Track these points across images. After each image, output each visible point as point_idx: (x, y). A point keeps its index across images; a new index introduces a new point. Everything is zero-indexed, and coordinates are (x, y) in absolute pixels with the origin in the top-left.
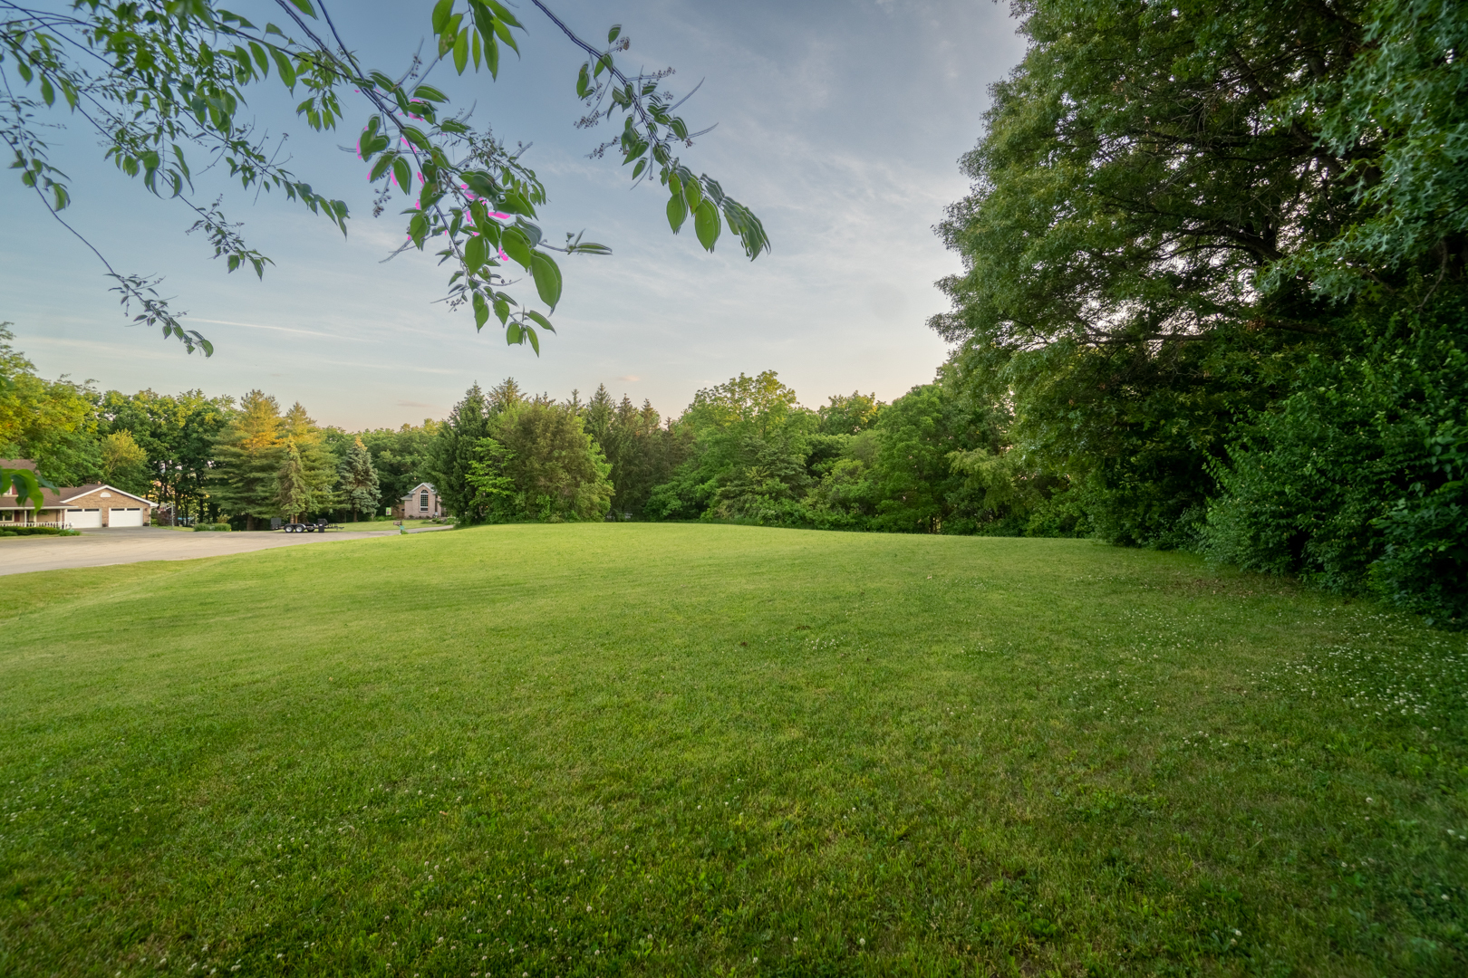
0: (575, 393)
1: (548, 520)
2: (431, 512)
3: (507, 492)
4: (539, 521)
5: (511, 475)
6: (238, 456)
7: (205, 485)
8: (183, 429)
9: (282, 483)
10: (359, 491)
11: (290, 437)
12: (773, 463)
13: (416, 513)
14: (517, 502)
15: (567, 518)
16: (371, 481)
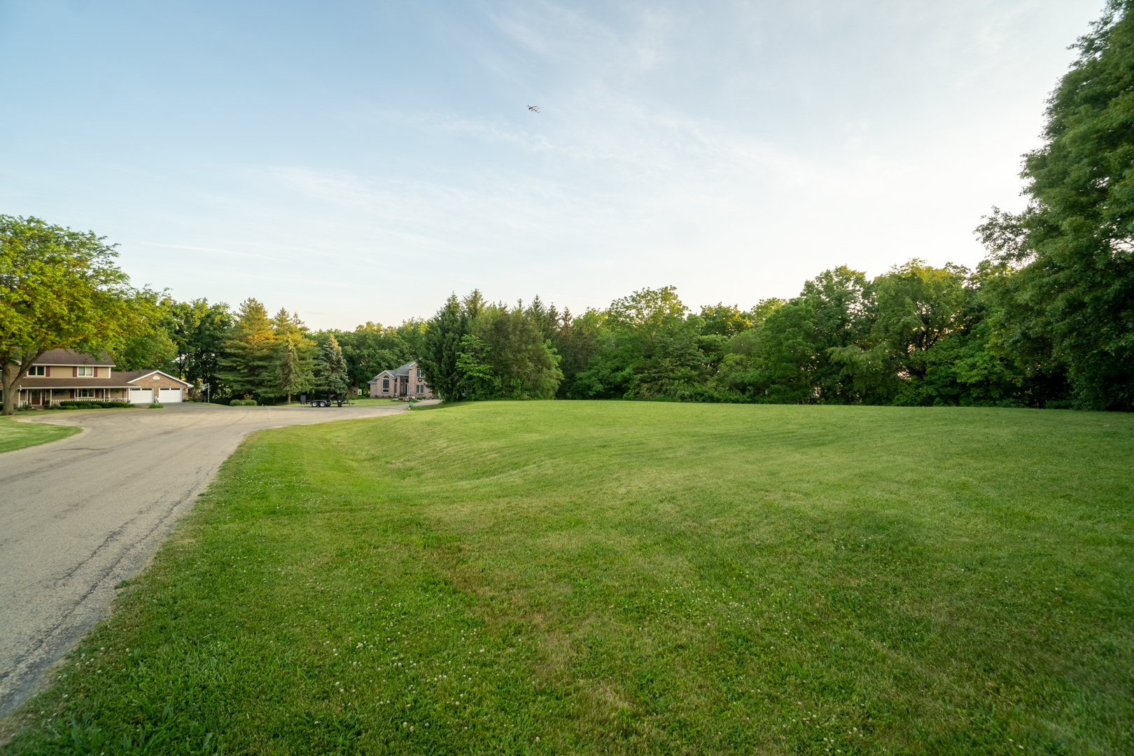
0: (520, 302)
1: (520, 398)
2: (391, 393)
3: (489, 377)
4: (512, 398)
5: (489, 363)
6: (244, 348)
7: (220, 370)
8: (199, 328)
9: (283, 370)
10: (334, 377)
11: (289, 334)
12: (682, 355)
13: (380, 393)
14: (496, 384)
15: (534, 397)
16: (342, 368)
